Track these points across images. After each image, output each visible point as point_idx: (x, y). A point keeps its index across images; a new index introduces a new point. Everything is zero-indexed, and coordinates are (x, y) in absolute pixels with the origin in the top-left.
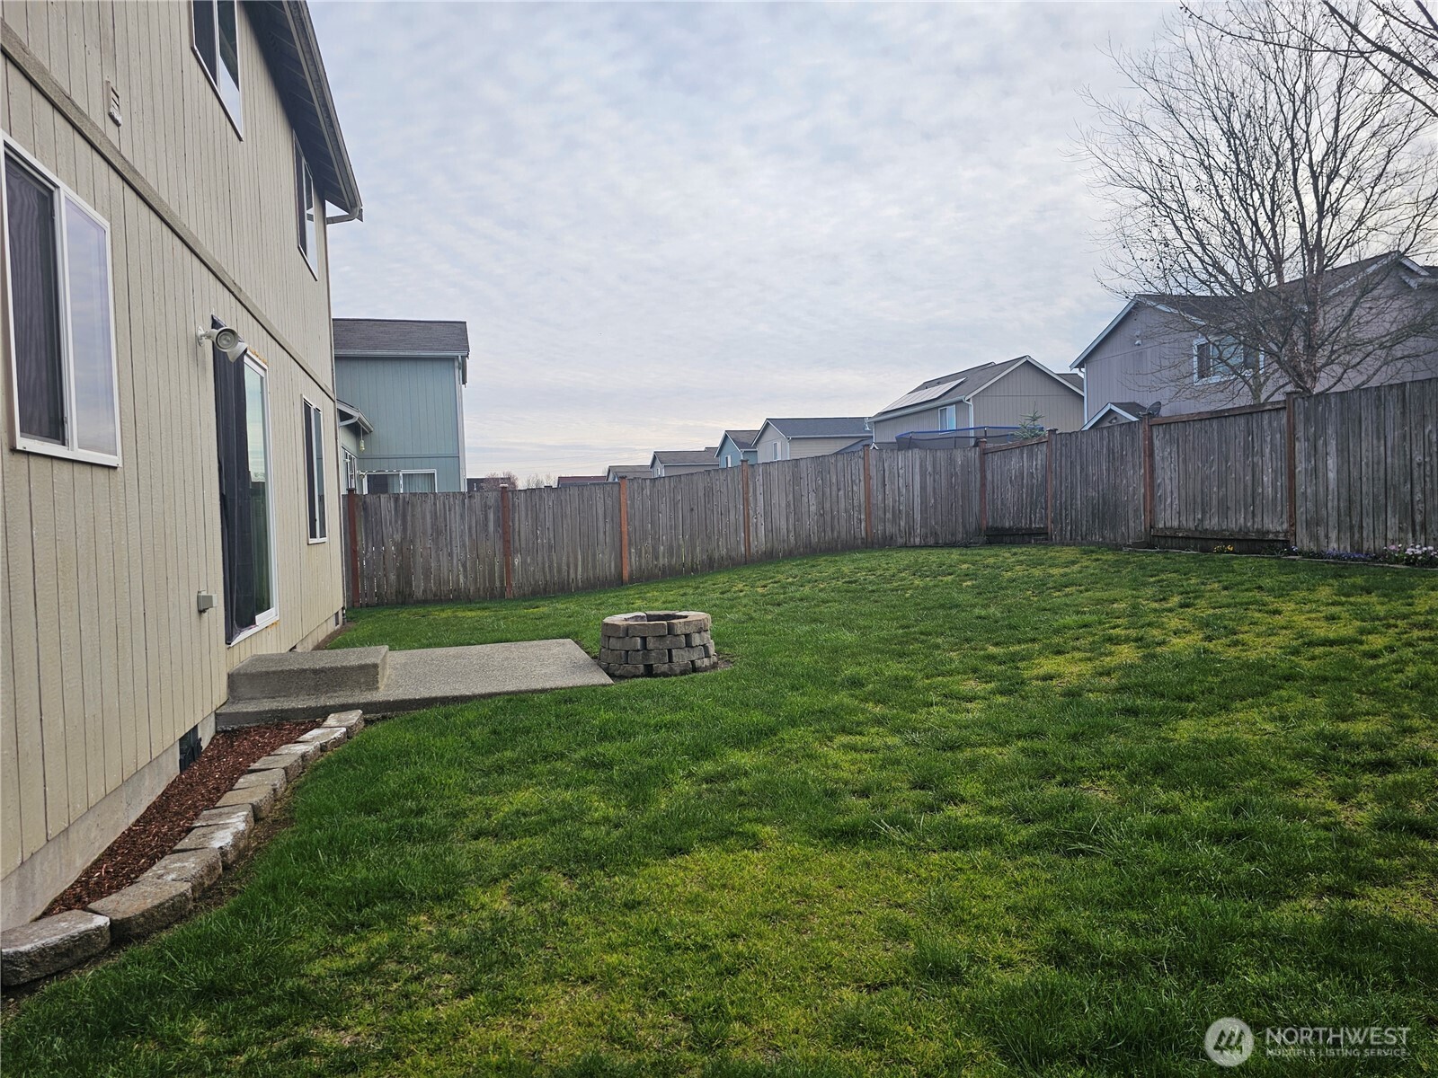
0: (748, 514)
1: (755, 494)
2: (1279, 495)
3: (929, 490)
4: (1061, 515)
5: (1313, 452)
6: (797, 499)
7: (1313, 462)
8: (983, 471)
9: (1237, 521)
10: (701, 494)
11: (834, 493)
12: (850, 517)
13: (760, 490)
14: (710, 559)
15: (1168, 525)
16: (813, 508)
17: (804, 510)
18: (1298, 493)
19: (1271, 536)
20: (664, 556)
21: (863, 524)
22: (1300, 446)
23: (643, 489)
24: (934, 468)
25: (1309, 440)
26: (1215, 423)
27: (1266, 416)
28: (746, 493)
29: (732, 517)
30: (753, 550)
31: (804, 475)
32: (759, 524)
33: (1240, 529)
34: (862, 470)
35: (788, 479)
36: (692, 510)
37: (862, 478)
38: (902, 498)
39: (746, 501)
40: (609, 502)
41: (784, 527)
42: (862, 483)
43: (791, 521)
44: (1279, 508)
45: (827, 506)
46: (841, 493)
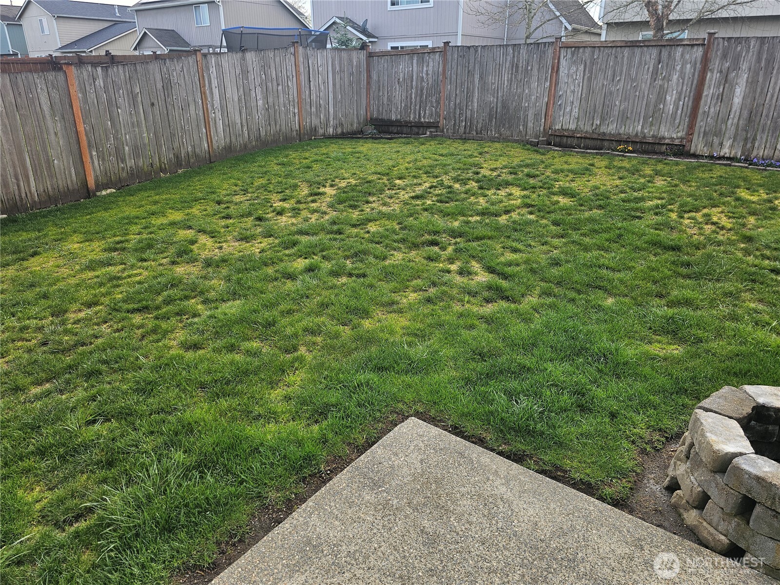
0: (207, 109)
1: (211, 89)
2: (679, 112)
3: (338, 86)
4: (455, 113)
5: (723, 82)
6: (247, 93)
7: (721, 90)
8: (369, 71)
9: (635, 128)
10: (159, 85)
11: (275, 88)
12: (287, 111)
13: (215, 83)
14: (177, 157)
15: (564, 127)
16: (260, 103)
17: (253, 104)
18: (701, 111)
19: (667, 141)
20: (130, 158)
21: (297, 117)
22: (713, 77)
23: (94, 80)
24: (340, 67)
25: (721, 72)
26: (626, 51)
27: (680, 49)
28: (202, 86)
29: (193, 112)
30: (215, 147)
31: (250, 69)
32: (217, 119)
33: (637, 134)
34: (293, 66)
35: (237, 72)
36: (153, 104)
37: (294, 74)
38: (321, 94)
39: (203, 94)
40: (55, 95)
41: (238, 121)
42: (295, 79)
43: (244, 116)
44: (677, 121)
45: (270, 100)
46: (280, 88)
